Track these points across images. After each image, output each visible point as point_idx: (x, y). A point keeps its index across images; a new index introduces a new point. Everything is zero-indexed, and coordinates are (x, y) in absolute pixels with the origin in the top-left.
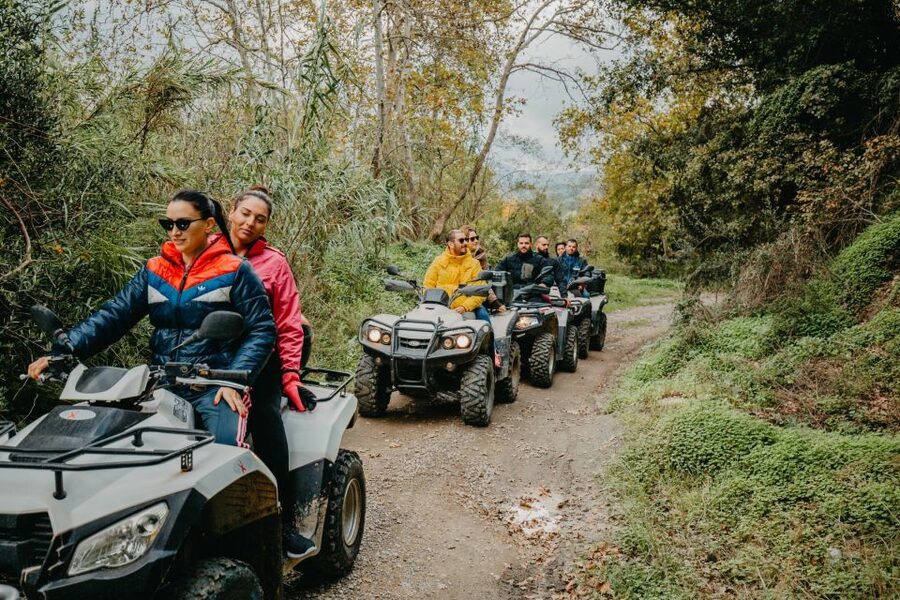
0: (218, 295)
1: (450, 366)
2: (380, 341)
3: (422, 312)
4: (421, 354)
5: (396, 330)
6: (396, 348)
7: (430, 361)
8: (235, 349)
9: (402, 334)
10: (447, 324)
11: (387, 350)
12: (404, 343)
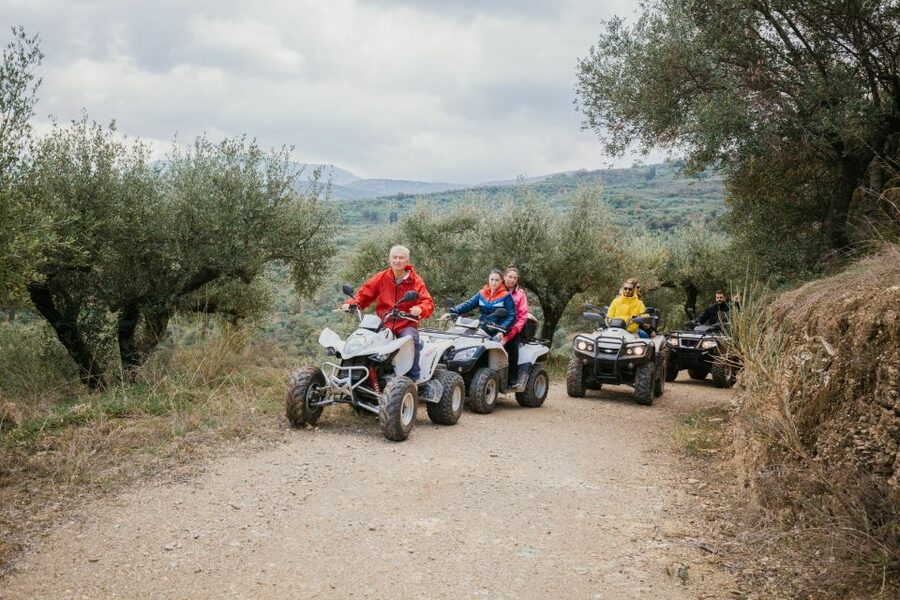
0: (501, 304)
1: (631, 365)
2: (586, 349)
3: (609, 332)
4: (615, 357)
5: (597, 343)
6: (597, 354)
7: (619, 361)
8: (503, 322)
9: (601, 345)
10: (627, 340)
11: (593, 355)
12: (602, 350)
